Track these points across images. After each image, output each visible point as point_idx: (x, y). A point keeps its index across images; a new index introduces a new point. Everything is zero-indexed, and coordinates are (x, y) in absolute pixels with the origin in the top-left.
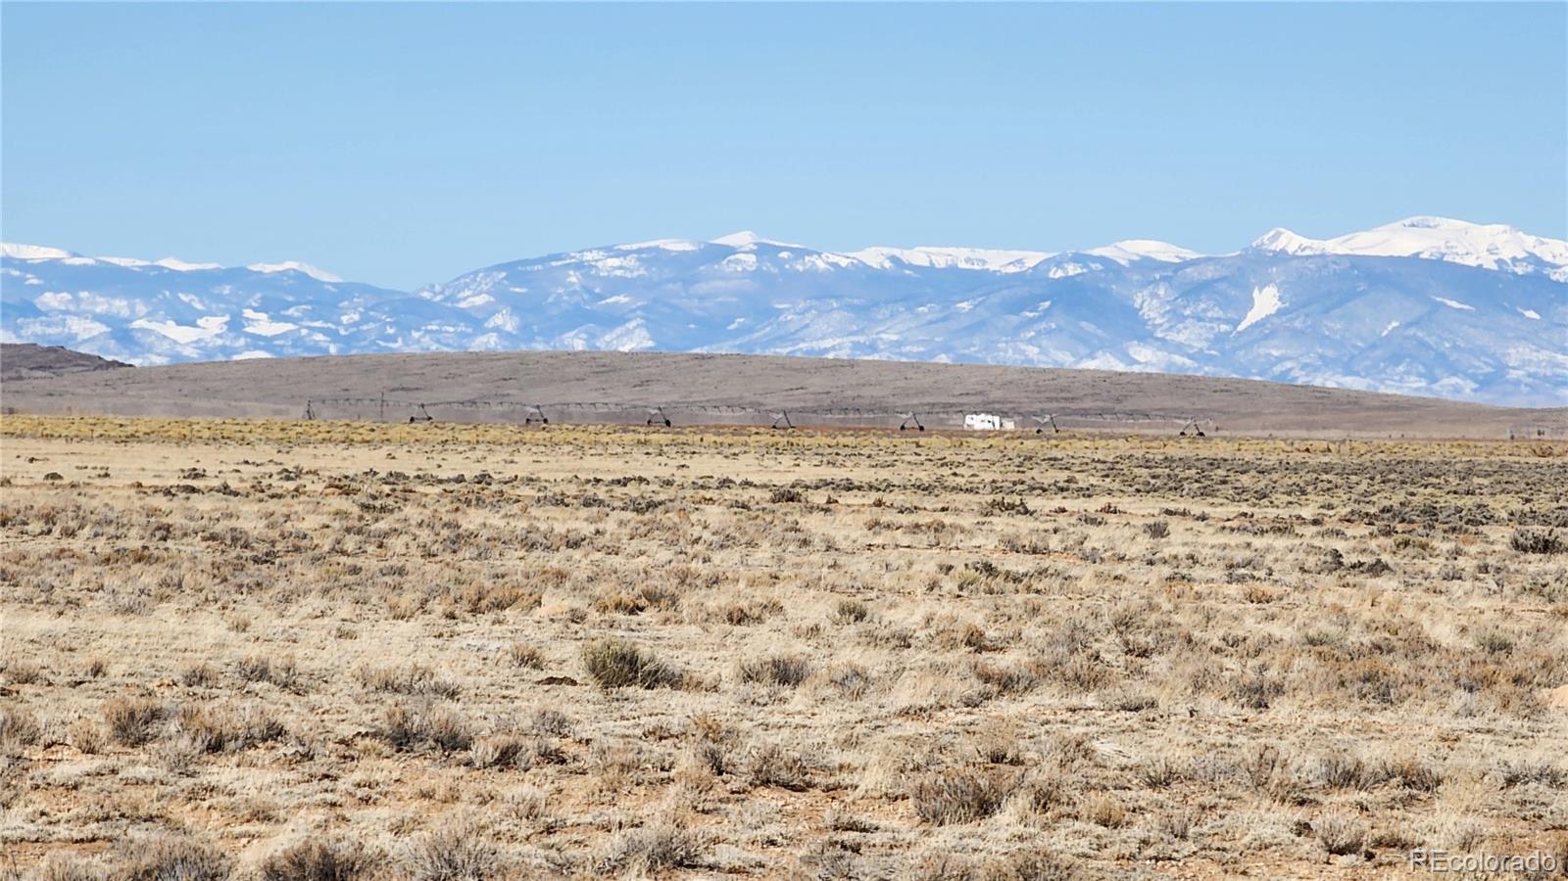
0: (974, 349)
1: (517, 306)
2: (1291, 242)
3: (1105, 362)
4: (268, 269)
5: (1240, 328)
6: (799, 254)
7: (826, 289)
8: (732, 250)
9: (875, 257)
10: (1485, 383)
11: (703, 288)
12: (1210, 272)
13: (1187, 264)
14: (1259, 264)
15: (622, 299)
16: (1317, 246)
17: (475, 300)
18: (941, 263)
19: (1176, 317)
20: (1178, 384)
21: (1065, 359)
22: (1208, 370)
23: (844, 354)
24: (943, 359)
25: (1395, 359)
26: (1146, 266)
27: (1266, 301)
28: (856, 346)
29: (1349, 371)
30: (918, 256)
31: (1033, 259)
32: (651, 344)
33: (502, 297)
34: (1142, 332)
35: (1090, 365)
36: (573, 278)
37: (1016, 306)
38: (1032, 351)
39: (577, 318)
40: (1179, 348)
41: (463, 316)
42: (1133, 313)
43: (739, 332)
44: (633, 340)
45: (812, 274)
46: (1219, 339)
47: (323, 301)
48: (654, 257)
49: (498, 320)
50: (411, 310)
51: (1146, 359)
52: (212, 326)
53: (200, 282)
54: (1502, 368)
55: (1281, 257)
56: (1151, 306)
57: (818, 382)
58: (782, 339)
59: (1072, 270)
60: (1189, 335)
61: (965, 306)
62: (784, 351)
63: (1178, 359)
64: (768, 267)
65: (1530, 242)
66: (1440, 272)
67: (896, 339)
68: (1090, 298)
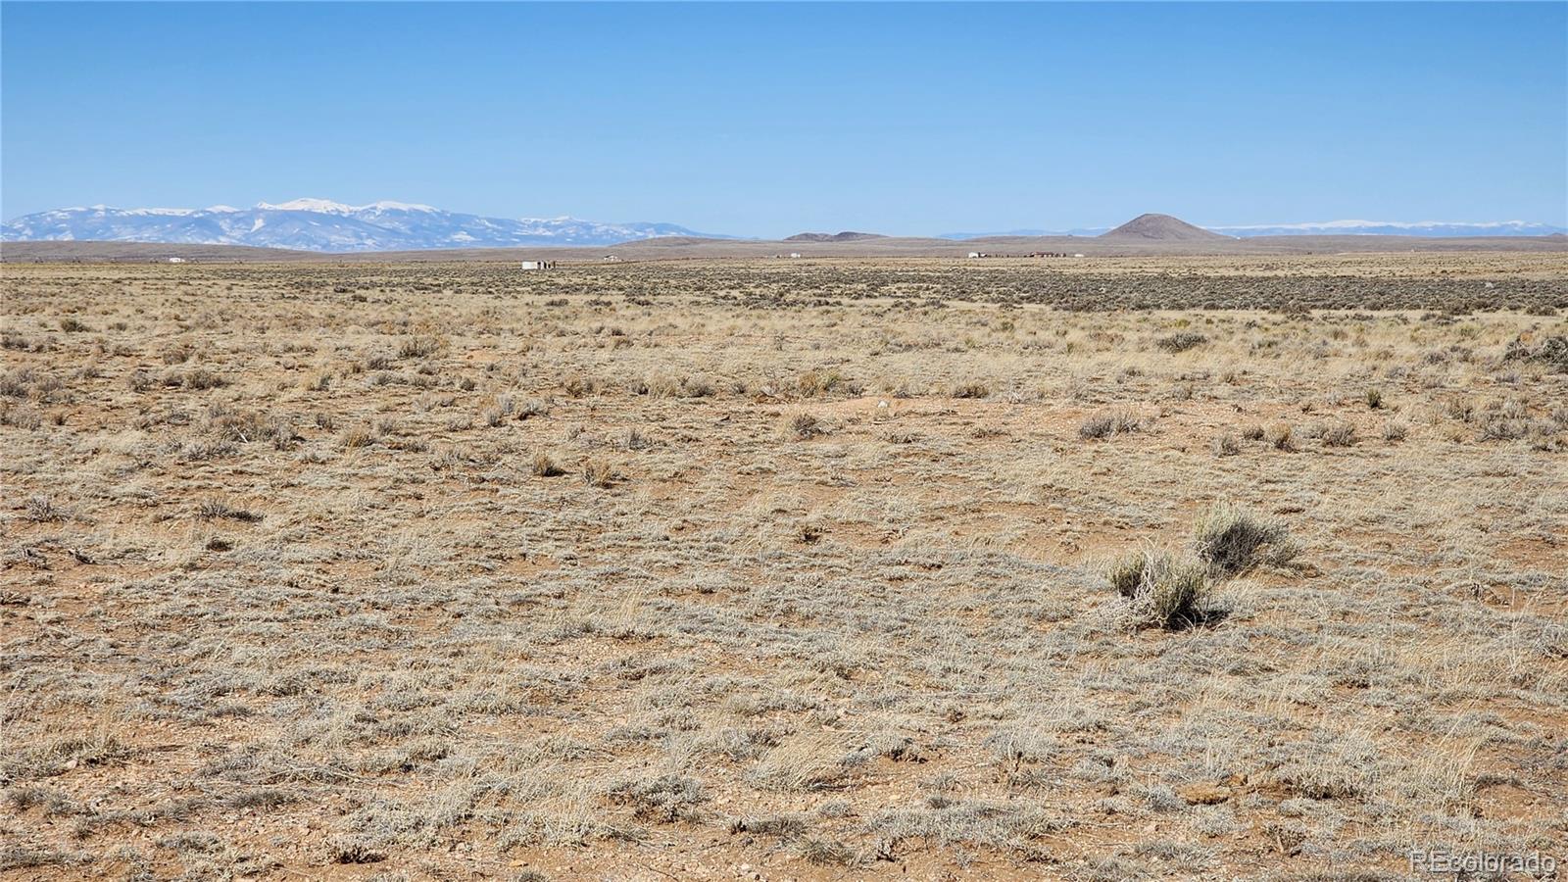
0: (172, 239)
1: (32, 228)
2: (266, 206)
3: (211, 242)
5: (253, 230)
6: (117, 211)
7: (126, 221)
8: (96, 210)
9: (141, 212)
10: (324, 247)
11: (88, 221)
12: (242, 215)
13: (235, 212)
14: (257, 212)
15: (64, 225)
16: (273, 207)
17: (17, 226)
18: (161, 213)
19: (232, 228)
20: (233, 248)
21: (200, 241)
22: (242, 244)
23: (133, 240)
24: (163, 242)
25: (298, 240)
26: (223, 213)
27: (259, 223)
28: (136, 238)
29: (285, 244)
30: (154, 211)
31: (188, 212)
32: (72, 239)
33: (27, 225)
34: (223, 233)
35: (206, 243)
36: (49, 219)
37: (184, 226)
38: (189, 239)
39: (51, 231)
40: (234, 238)
41: (15, 231)
42: (220, 228)
43: (102, 234)
44: (68, 237)
45: (122, 217)
46: (246, 234)
48: (73, 213)
49: (25, 232)
51: (224, 241)
54: (329, 242)
55: (263, 210)
56: (225, 225)
57: (125, 249)
58: (115, 236)
59: (201, 215)
60: (237, 234)
61: (169, 226)
62: (114, 240)
63: (234, 241)
64: (109, 215)
65: (336, 206)
66: (310, 215)
67: (148, 236)
68: (206, 223)
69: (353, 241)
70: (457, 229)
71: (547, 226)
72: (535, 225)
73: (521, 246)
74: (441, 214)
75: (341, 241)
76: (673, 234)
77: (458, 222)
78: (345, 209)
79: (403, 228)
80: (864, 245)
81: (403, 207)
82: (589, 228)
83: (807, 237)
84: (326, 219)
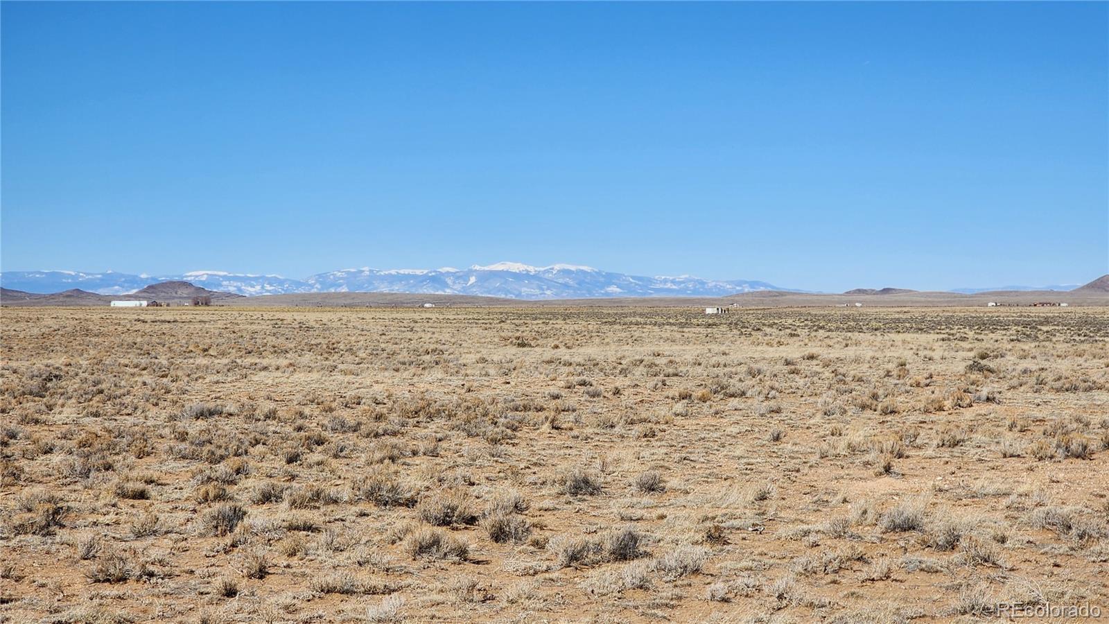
0: (413, 290)
1: (321, 283)
2: (477, 268)
3: (440, 292)
4: (270, 276)
5: (468, 285)
6: (378, 272)
7: (384, 279)
8: (364, 271)
9: (393, 272)
10: (517, 296)
11: (358, 279)
12: (461, 274)
13: (458, 272)
14: (471, 272)
15: (341, 281)
16: (483, 268)
17: (311, 282)
18: (406, 273)
19: (454, 283)
20: (456, 297)
21: (432, 292)
22: (461, 294)
23: (387, 292)
24: (407, 292)
25: (499, 291)
26: (448, 272)
27: (473, 280)
28: (390, 290)
29: (490, 294)
30: (402, 272)
31: (425, 272)
32: (347, 290)
33: (317, 281)
34: (447, 286)
35: (437, 293)
36: (332, 277)
37: (422, 282)
38: (425, 290)
39: (332, 285)
40: (455, 290)
41: (310, 285)
42: (447, 284)
43: (367, 287)
44: (344, 289)
45: (381, 275)
46: (463, 287)
47: (281, 282)
48: (348, 273)
49: (316, 286)
50: (299, 284)
51: (448, 292)
52: (258, 288)
53: (255, 279)
54: (520, 293)
55: (476, 270)
56: (449, 282)
57: (382, 298)
58: (375, 289)
59: (433, 274)
60: (457, 287)
61: (412, 281)
62: (375, 291)
63: (455, 292)
64: (371, 274)
65: (526, 267)
66: (508, 273)
67: (397, 288)
68: (437, 279)
69: (538, 292)
70: (609, 284)
71: (673, 282)
72: (665, 281)
73: (656, 296)
74: (599, 273)
75: (529, 292)
76: (762, 289)
77: (610, 279)
78: (532, 269)
79: (571, 283)
80: (902, 297)
81: (573, 268)
82: (703, 283)
83: (860, 291)
84: (518, 276)
